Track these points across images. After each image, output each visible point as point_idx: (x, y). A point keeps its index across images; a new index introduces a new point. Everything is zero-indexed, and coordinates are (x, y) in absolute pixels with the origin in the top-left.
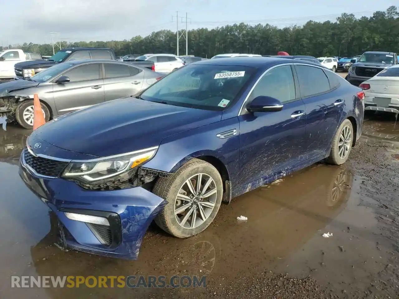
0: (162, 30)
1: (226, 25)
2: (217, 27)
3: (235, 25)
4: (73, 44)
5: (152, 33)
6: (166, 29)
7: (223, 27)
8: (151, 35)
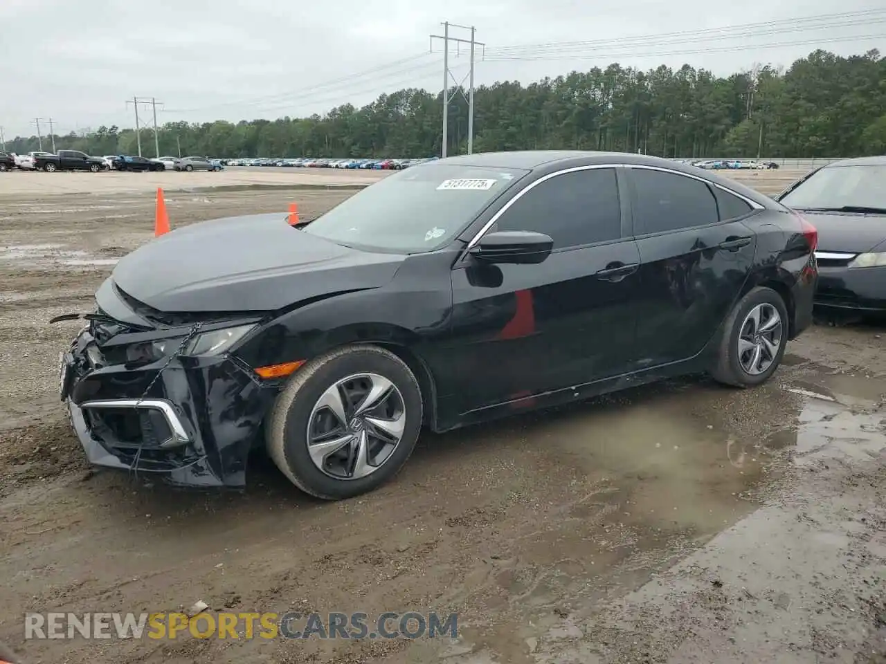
0: (404, 90)
1: (570, 71)
2: (544, 79)
3: (595, 71)
4: (201, 127)
5: (378, 98)
6: (413, 88)
7: (560, 78)
8: (376, 102)
